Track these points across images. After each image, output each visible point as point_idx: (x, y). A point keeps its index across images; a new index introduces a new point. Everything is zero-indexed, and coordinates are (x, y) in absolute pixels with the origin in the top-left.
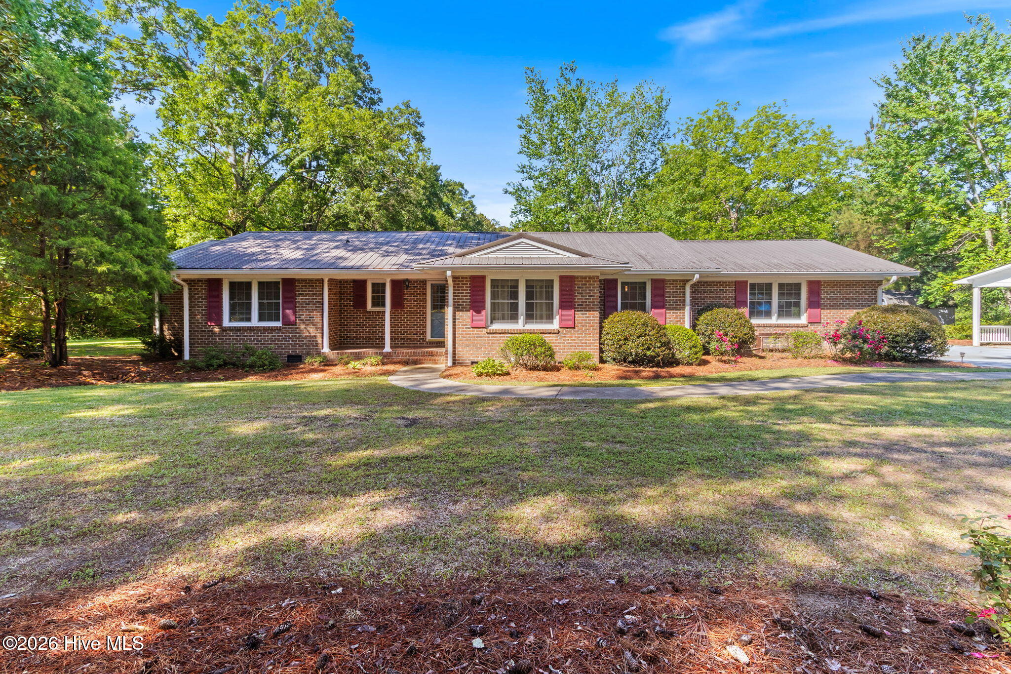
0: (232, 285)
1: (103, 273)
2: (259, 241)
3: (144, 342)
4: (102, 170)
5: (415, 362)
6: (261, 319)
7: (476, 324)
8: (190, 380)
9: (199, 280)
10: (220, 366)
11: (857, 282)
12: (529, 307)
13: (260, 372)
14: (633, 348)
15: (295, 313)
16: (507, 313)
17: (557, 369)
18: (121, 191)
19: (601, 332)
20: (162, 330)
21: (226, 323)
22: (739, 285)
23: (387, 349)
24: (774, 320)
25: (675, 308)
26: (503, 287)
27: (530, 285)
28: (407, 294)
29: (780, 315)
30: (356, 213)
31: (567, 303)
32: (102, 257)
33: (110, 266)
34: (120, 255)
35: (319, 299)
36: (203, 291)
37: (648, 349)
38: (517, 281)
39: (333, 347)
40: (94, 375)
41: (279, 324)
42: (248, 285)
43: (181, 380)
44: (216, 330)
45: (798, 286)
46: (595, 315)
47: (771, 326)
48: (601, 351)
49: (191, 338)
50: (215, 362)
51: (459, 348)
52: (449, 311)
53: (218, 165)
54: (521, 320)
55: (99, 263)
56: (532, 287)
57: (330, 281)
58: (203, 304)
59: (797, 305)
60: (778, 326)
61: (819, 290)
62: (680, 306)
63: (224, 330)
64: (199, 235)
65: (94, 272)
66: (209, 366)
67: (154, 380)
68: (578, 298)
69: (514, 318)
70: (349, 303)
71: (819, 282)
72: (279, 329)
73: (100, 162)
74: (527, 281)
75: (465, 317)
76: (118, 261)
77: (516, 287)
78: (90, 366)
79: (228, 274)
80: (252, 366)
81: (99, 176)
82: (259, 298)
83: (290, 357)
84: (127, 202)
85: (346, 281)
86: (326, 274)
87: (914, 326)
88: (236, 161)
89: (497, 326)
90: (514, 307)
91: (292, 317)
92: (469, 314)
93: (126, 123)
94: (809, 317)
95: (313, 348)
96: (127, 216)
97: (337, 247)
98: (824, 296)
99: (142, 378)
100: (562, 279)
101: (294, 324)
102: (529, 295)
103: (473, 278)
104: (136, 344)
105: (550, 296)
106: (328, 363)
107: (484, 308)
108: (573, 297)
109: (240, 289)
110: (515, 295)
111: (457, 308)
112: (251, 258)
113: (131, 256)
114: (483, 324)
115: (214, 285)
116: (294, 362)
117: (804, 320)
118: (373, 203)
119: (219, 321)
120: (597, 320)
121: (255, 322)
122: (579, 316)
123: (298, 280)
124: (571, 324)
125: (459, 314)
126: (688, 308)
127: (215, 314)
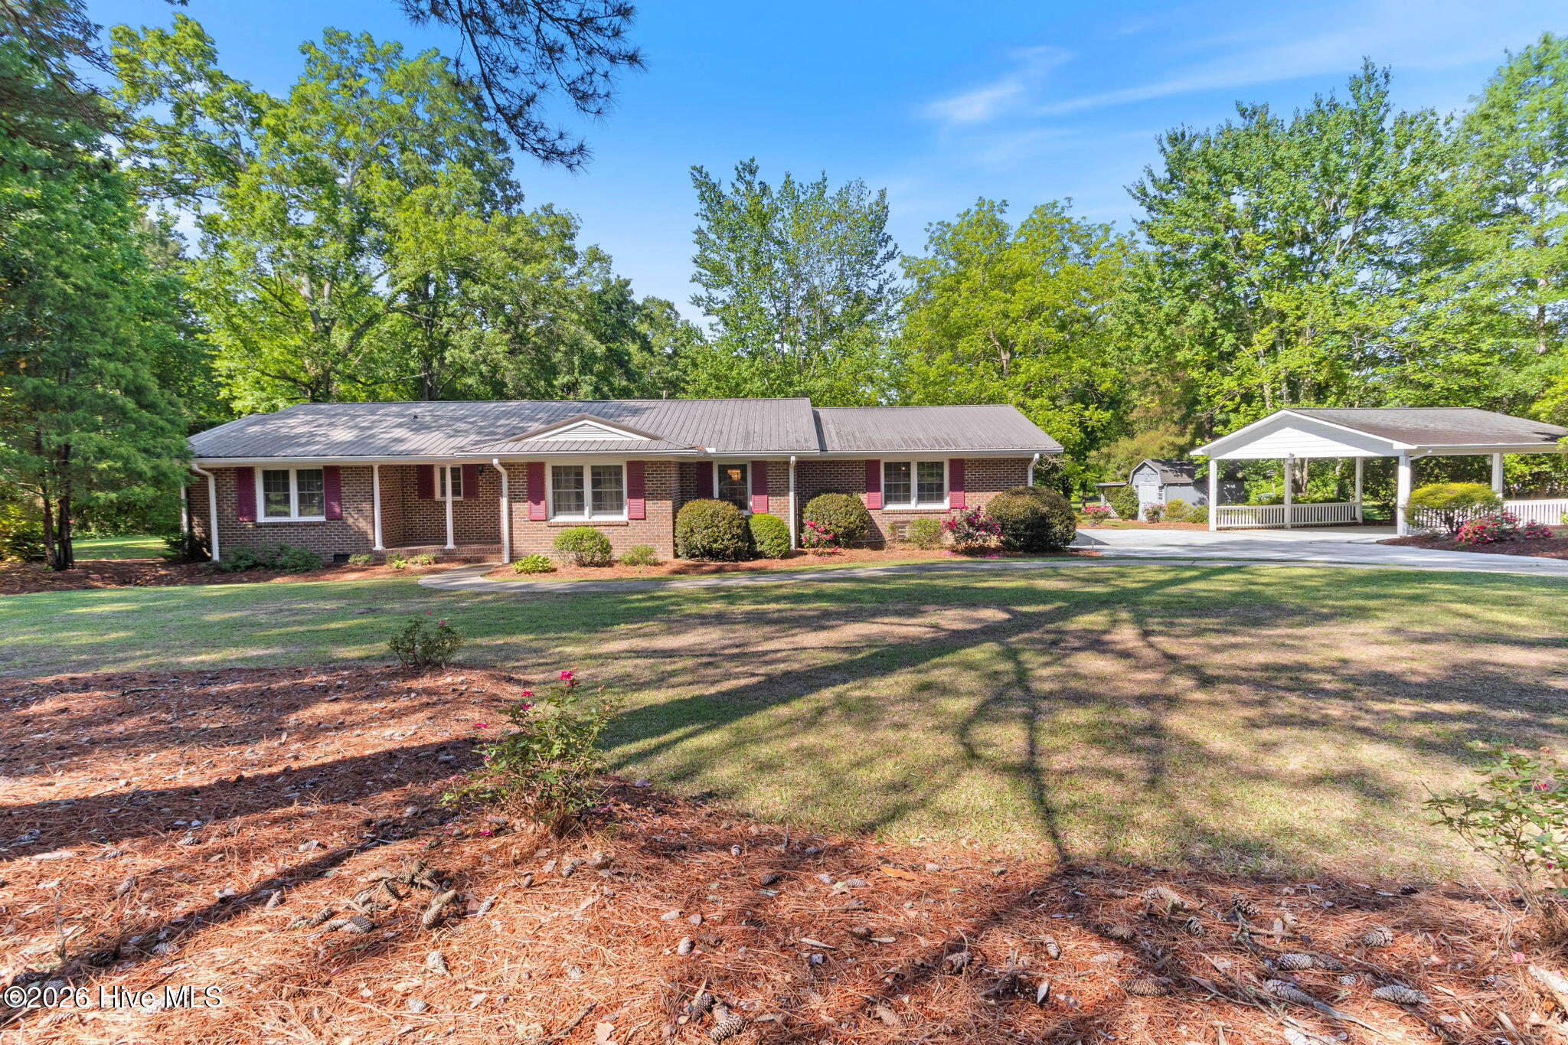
0: (267, 474)
1: (104, 470)
2: (309, 418)
3: (168, 542)
4: (100, 355)
5: (479, 560)
6: (300, 514)
7: (535, 516)
8: (209, 583)
9: (227, 469)
10: (248, 568)
11: (1006, 460)
12: (597, 497)
13: (291, 573)
14: (697, 539)
15: (340, 505)
16: (573, 503)
17: (609, 564)
18: (123, 376)
19: (675, 523)
20: (191, 527)
21: (261, 518)
22: (871, 466)
23: (450, 545)
24: (912, 505)
25: (779, 495)
26: (567, 474)
27: (597, 472)
28: (482, 481)
29: (921, 499)
30: (476, 363)
31: (637, 492)
32: (102, 454)
33: (111, 463)
34: (122, 450)
35: (368, 489)
36: (231, 482)
37: (715, 541)
38: (582, 467)
39: (387, 542)
40: (103, 578)
41: (322, 519)
42: (285, 474)
43: (201, 583)
44: (250, 525)
45: (940, 465)
46: (668, 505)
47: (908, 513)
48: (676, 545)
49: (220, 536)
50: (243, 563)
51: (517, 544)
52: (504, 502)
53: (288, 299)
54: (587, 511)
55: (99, 460)
56: (599, 474)
57: (381, 468)
58: (233, 497)
59: (940, 487)
60: (916, 513)
61: (963, 470)
62: (783, 492)
63: (259, 526)
64: (264, 395)
65: (95, 470)
66: (235, 568)
67: (171, 582)
68: (649, 486)
69: (580, 508)
70: (413, 492)
71: (962, 461)
72: (323, 524)
73: (98, 347)
74: (593, 467)
75: (522, 508)
76: (118, 457)
77: (581, 474)
78: (100, 569)
79: (260, 462)
80: (283, 567)
81: (97, 361)
82: (299, 489)
83: (336, 556)
84: (132, 387)
85: (409, 466)
86: (376, 459)
87: (1034, 512)
88: (312, 292)
89: (561, 518)
90: (580, 497)
91: (337, 510)
92: (527, 505)
93: (167, 228)
94: (951, 501)
95: (365, 543)
96: (130, 404)
97: (400, 425)
98: (969, 476)
99: (159, 581)
100: (630, 464)
101: (340, 518)
102: (596, 483)
103: (530, 465)
104: (157, 543)
105: (619, 482)
106: (379, 560)
107: (543, 498)
108: (642, 485)
109: (276, 479)
110: (580, 483)
111: (513, 499)
112: (291, 440)
113: (133, 451)
114: (542, 516)
115: (245, 475)
116: (339, 561)
117: (946, 504)
118: (499, 349)
119: (252, 514)
120: (670, 510)
121: (294, 517)
122: (651, 506)
123: (343, 468)
124: (641, 515)
125: (515, 506)
126: (792, 494)
127: (247, 507)
